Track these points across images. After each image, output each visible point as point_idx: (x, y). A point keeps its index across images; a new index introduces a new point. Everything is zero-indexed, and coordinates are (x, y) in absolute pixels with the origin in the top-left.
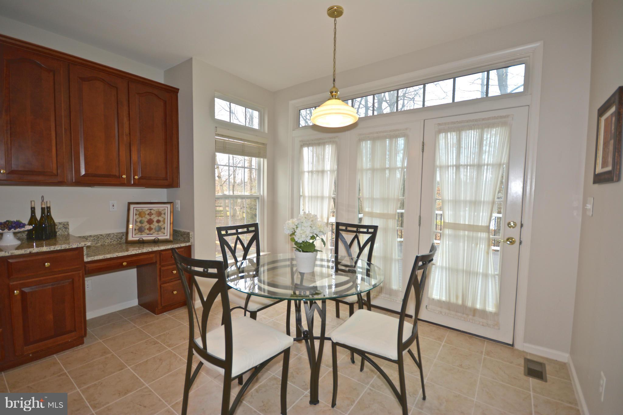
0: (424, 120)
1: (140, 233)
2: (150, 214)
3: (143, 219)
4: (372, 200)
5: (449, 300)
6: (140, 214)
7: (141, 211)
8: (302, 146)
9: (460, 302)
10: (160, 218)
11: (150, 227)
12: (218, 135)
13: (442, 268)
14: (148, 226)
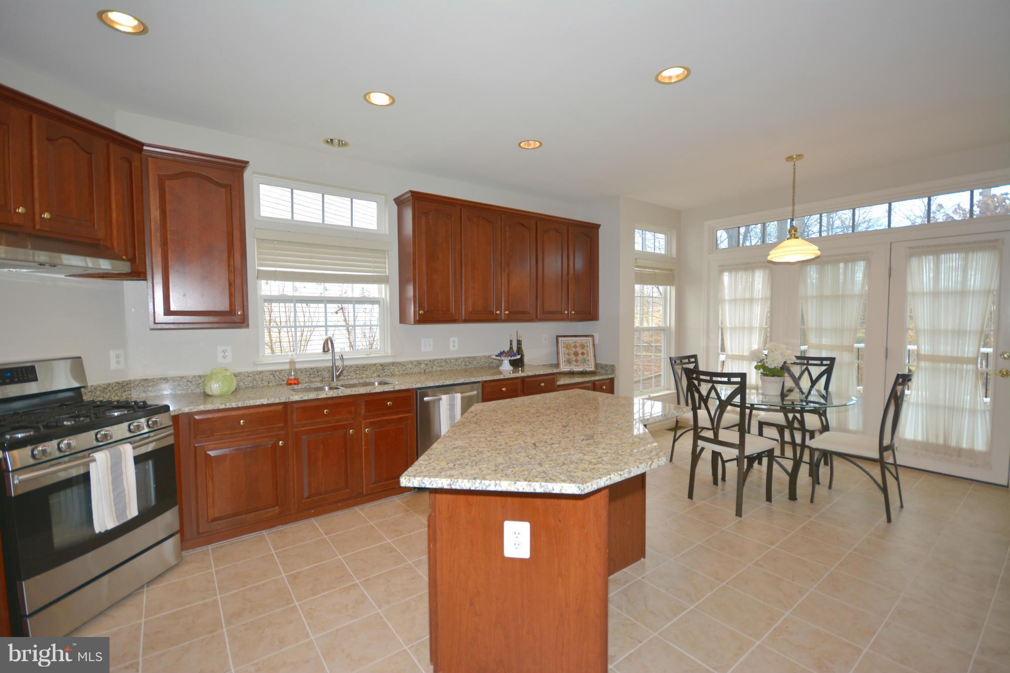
0: (891, 243)
1: (568, 365)
2: (575, 347)
3: (570, 351)
4: (820, 330)
5: (926, 438)
6: (567, 346)
7: (567, 343)
8: (721, 272)
9: (941, 441)
10: (584, 351)
11: (576, 359)
12: (637, 267)
13: (917, 404)
14: (574, 358)
